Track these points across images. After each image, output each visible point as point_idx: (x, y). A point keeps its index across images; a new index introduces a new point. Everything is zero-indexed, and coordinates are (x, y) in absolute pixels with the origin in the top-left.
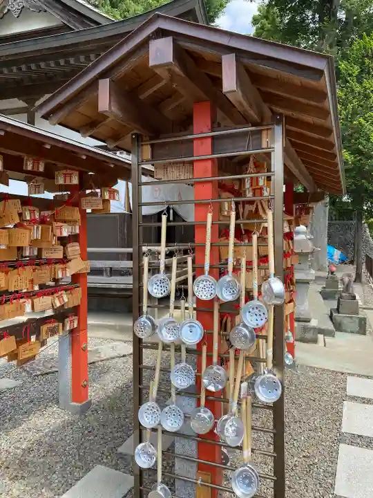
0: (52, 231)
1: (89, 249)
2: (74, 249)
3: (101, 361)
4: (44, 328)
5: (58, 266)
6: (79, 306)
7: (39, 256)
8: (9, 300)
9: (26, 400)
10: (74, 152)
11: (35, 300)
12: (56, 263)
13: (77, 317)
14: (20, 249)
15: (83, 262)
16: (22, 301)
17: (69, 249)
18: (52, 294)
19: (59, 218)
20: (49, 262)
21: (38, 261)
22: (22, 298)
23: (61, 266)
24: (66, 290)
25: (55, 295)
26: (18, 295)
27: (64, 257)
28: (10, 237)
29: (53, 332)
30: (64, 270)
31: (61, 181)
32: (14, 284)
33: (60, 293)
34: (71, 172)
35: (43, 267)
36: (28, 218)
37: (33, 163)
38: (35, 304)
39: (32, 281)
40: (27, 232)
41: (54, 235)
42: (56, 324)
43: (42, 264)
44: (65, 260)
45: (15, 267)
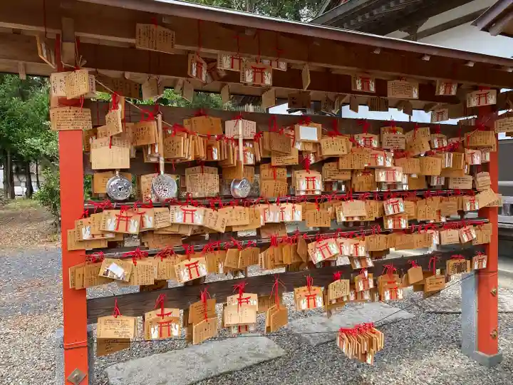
0: (464, 159)
1: (500, 183)
2: (484, 179)
3: (506, 313)
4: (451, 263)
5: (466, 198)
6: (488, 244)
7: (446, 186)
8: (417, 230)
9: (423, 335)
10: (498, 66)
11: (442, 233)
12: (465, 194)
13: (486, 257)
14: (428, 178)
15: (495, 195)
16: (429, 231)
17: (479, 180)
18: (460, 227)
19: (469, 145)
20: (457, 193)
21: (445, 192)
22: (429, 228)
23: (469, 198)
24: (475, 225)
25: (463, 229)
26: (425, 225)
27: (473, 188)
28: (421, 165)
29: (460, 269)
30: (473, 202)
31: (474, 103)
32: (422, 213)
33: (468, 227)
34: (487, 91)
35: (451, 198)
36: (437, 146)
37: (446, 87)
38: (442, 236)
39: (439, 212)
40: (439, 160)
41: (467, 163)
42: (463, 260)
43: (450, 195)
44: (473, 192)
45: (422, 197)
